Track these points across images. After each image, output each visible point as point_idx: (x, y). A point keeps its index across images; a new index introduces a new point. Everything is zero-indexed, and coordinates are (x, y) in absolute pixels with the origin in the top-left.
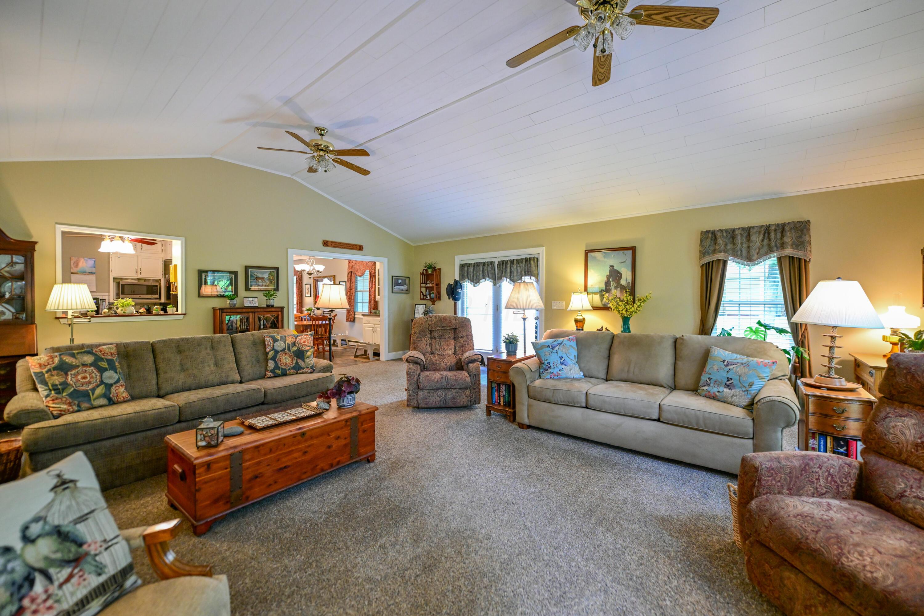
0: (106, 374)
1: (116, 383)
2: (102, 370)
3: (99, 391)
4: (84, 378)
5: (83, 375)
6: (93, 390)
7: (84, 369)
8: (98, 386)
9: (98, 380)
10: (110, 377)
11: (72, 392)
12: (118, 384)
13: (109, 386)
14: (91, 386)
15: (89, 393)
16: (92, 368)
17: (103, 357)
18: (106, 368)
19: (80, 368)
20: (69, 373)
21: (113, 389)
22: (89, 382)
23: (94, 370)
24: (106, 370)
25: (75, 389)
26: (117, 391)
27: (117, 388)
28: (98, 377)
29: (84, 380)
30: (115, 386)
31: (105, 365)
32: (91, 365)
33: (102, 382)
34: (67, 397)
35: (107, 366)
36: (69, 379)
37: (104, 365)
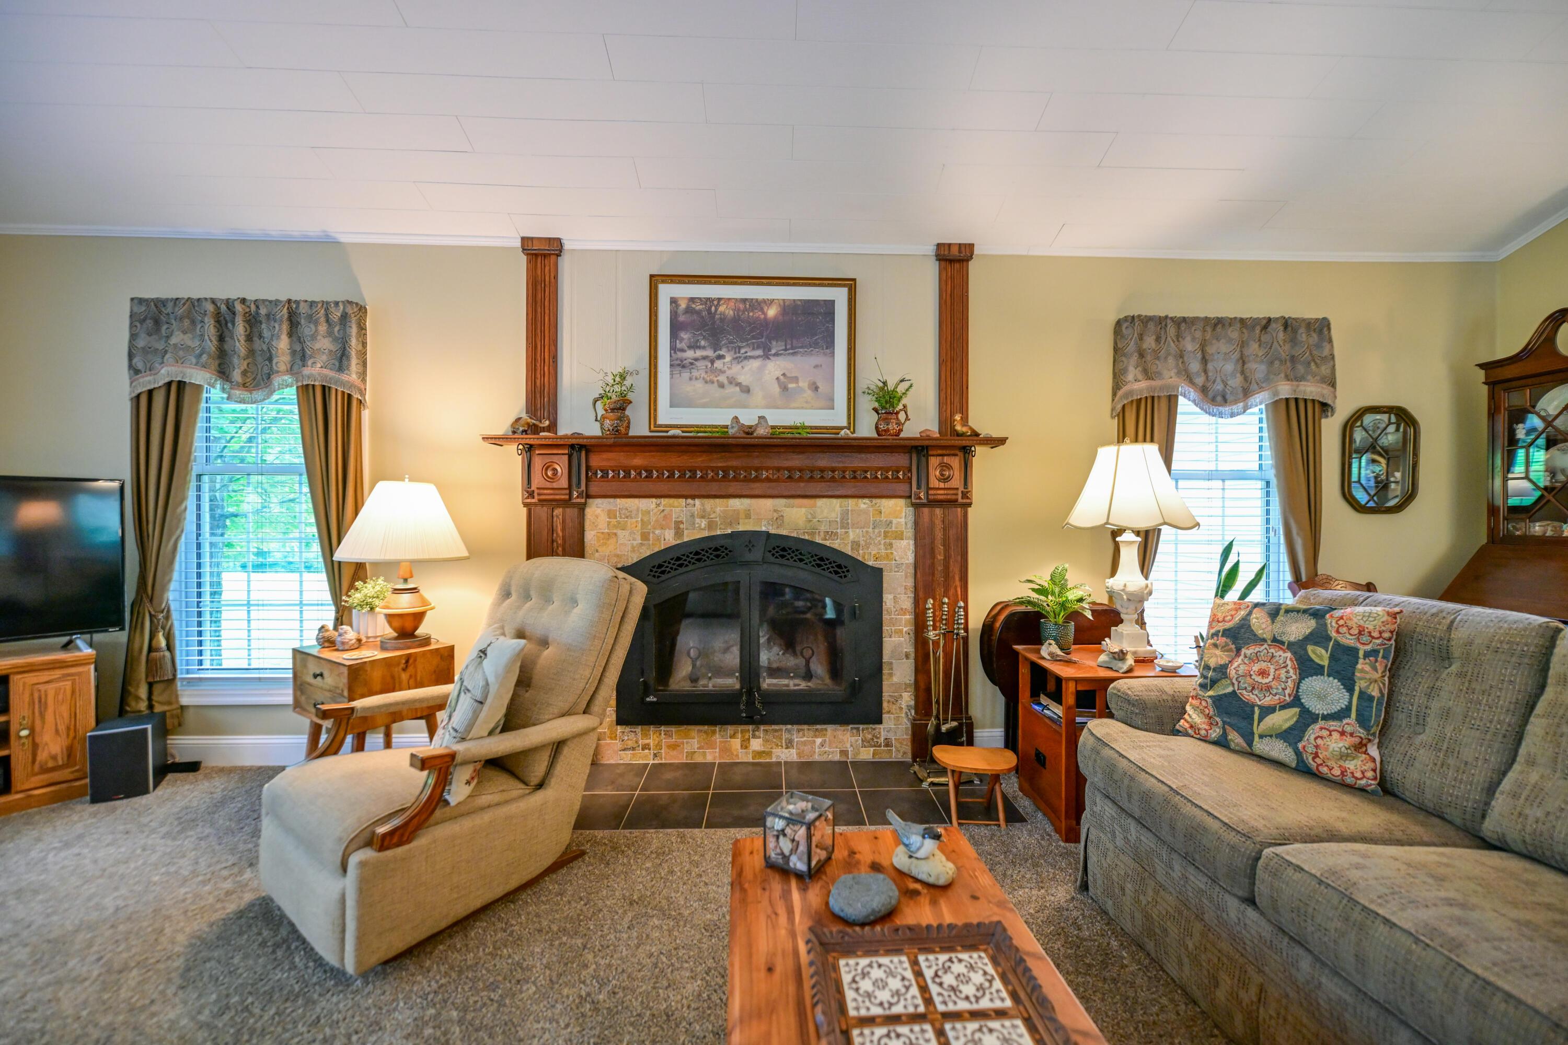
0: (1314, 684)
1: (1326, 717)
2: (1307, 668)
3: (1283, 719)
4: (1263, 673)
5: (1263, 665)
6: (1268, 711)
7: (1272, 650)
8: (1284, 707)
9: (1287, 692)
10: (1321, 697)
11: (1225, 695)
12: (1333, 725)
13: (1307, 718)
14: (1268, 701)
15: (1253, 712)
16: (1289, 655)
17: (1333, 634)
18: (1322, 667)
19: (1266, 646)
20: (1243, 651)
21: (1313, 732)
22: (1268, 688)
23: (1289, 662)
24: (1318, 670)
25: (1234, 691)
26: (1319, 741)
27: (1325, 733)
28: (1290, 684)
29: (1259, 679)
30: (1321, 723)
31: (1321, 657)
32: (1291, 646)
33: (1296, 701)
34: (1209, 700)
35: (1326, 663)
36: (1236, 664)
37: (1320, 655)
